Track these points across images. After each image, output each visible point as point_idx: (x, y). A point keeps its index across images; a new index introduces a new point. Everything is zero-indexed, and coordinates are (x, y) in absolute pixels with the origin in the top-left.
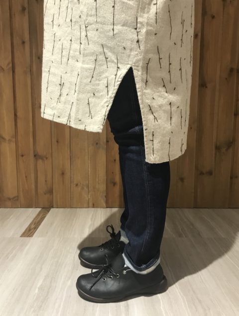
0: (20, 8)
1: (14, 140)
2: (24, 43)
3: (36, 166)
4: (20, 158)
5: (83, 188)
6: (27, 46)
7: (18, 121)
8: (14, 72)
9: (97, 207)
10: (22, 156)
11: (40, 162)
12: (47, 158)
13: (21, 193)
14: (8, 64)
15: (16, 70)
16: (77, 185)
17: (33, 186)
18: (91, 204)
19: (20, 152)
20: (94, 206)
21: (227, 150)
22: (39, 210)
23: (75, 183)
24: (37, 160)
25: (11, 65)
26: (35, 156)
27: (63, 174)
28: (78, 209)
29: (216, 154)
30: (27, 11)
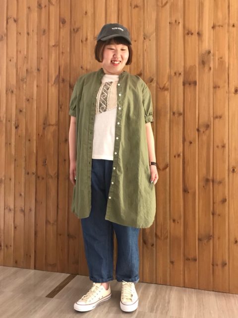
1: (56, 223)
2: (65, 160)
3: (68, 242)
7: (59, 210)
8: (58, 179)
10: (60, 235)
11: (71, 240)
12: (75, 238)
13: (58, 262)
14: (55, 174)
17: (66, 257)
19: (59, 232)
21: (208, 241)
24: (69, 238)
25: (57, 174)
26: (68, 235)
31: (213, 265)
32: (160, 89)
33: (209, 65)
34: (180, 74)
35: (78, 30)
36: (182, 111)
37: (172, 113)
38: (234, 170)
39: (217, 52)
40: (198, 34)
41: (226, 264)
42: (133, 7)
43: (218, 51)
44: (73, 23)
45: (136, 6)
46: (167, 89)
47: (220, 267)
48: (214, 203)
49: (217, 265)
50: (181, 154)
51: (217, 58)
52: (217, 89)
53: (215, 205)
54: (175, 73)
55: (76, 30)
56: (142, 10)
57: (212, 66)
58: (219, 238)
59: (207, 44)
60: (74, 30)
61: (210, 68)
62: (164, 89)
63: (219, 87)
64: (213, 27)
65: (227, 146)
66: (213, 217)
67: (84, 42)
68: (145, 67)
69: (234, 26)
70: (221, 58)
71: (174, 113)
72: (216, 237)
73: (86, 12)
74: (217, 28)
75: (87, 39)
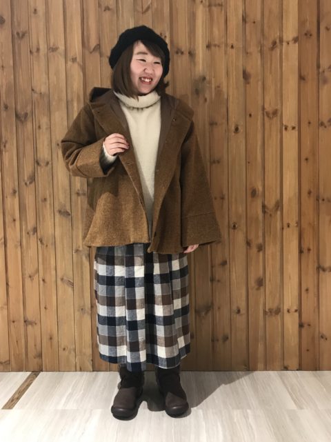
0: (11, 191)
1: (6, 307)
2: (14, 220)
3: (26, 330)
4: (12, 323)
5: (70, 352)
6: (18, 223)
7: (10, 290)
8: (5, 246)
9: (84, 371)
10: (14, 322)
11: (30, 327)
12: (36, 324)
13: (12, 357)
15: (8, 245)
16: (64, 349)
17: (24, 350)
18: (78, 368)
19: (11, 319)
20: (81, 370)
21: (206, 313)
22: (29, 373)
23: (63, 347)
24: (27, 325)
25: (3, 240)
26: (25, 321)
27: (51, 338)
28: (66, 373)
29: (196, 318)
30: (17, 193)
31: (213, 341)
33: (204, 96)
35: (23, 35)
38: (234, 226)
39: (213, 79)
40: (190, 53)
41: (227, 338)
42: (103, 9)
43: (214, 77)
44: (16, 24)
45: (107, 9)
47: (221, 342)
48: (212, 267)
49: (218, 340)
51: (213, 86)
52: (215, 126)
53: (213, 269)
55: (21, 35)
56: (116, 16)
57: (207, 96)
58: (219, 308)
59: (200, 68)
60: (18, 34)
61: (206, 100)
63: (216, 124)
64: (208, 46)
65: (226, 197)
66: (212, 285)
67: (35, 54)
69: (232, 47)
70: (219, 87)
72: (216, 307)
73: (35, 10)
74: (213, 48)
75: (38, 50)
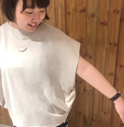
32: (101, 23)
34: (118, 12)
36: (117, 43)
37: (109, 44)
46: (106, 24)
50: (114, 74)
54: (114, 11)
62: (104, 24)
68: (89, 4)
71: (110, 44)
